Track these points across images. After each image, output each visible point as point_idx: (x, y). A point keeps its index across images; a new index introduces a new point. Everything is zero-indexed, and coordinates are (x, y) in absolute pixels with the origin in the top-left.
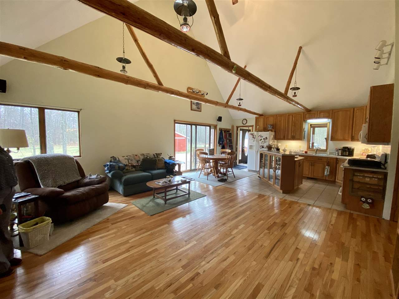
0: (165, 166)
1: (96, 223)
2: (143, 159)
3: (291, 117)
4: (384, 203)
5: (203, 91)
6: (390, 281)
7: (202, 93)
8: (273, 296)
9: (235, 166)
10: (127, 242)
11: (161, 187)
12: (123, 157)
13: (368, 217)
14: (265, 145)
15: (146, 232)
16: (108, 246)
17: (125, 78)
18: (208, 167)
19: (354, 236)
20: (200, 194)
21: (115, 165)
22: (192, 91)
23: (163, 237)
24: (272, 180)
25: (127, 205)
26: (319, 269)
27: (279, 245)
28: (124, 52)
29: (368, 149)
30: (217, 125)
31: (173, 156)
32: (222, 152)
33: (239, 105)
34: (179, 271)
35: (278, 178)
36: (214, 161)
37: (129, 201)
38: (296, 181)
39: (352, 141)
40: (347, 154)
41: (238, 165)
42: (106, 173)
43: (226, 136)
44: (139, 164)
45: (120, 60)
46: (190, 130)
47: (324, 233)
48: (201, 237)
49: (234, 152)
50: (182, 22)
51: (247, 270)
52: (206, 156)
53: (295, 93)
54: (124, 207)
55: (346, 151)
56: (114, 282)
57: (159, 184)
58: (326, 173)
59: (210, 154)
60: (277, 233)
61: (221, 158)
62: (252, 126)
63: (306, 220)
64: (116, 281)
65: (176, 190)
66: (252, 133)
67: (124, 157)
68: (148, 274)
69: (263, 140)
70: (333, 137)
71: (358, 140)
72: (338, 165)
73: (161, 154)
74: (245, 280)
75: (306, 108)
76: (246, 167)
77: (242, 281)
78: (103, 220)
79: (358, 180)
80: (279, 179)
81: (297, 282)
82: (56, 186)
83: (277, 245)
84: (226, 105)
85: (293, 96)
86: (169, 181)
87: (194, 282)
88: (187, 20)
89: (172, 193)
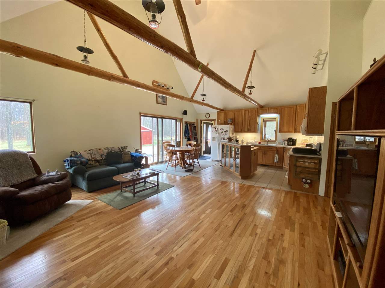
0: (132, 159)
1: (59, 223)
2: (107, 153)
3: (247, 112)
4: (319, 182)
5: (168, 85)
6: (327, 245)
7: (168, 87)
8: (238, 267)
9: (200, 157)
10: (97, 237)
11: (129, 180)
12: (84, 151)
13: (308, 194)
14: (226, 137)
15: (116, 226)
16: (75, 244)
17: (88, 69)
18: (175, 159)
19: (298, 211)
20: (169, 184)
21: (76, 160)
22: (157, 84)
23: (134, 229)
24: (233, 168)
25: (93, 201)
26: (273, 240)
27: (241, 224)
28: (85, 41)
29: (307, 139)
30: (182, 119)
31: (140, 149)
32: (188, 144)
33: (203, 101)
34: (154, 258)
35: (237, 165)
36: (181, 152)
37: (95, 197)
38: (252, 168)
39: (295, 133)
40: (292, 144)
41: (203, 156)
42: (66, 169)
43: (191, 128)
44: (103, 159)
45: (81, 49)
46: (157, 123)
47: (275, 210)
48: (172, 225)
49: (199, 144)
50: (151, 18)
51: (215, 248)
52: (173, 148)
53: (251, 91)
54: (90, 203)
55: (290, 141)
56: (86, 278)
57: (126, 177)
58: (276, 160)
59: (177, 147)
60: (238, 214)
61: (187, 150)
62: (214, 120)
63: (261, 201)
64: (88, 277)
65: (144, 183)
66: (214, 126)
67: (86, 151)
68: (122, 266)
69: (224, 133)
70: (281, 129)
71: (299, 132)
72: (285, 153)
73: (127, 147)
74: (214, 257)
75: (259, 104)
76: (210, 158)
77: (211, 259)
78: (67, 218)
79: (300, 165)
80: (238, 167)
81: (257, 252)
82: (8, 186)
83: (239, 224)
84: (191, 100)
85: (249, 94)
86: (137, 174)
87: (168, 266)
88: (155, 17)
89: (140, 186)
